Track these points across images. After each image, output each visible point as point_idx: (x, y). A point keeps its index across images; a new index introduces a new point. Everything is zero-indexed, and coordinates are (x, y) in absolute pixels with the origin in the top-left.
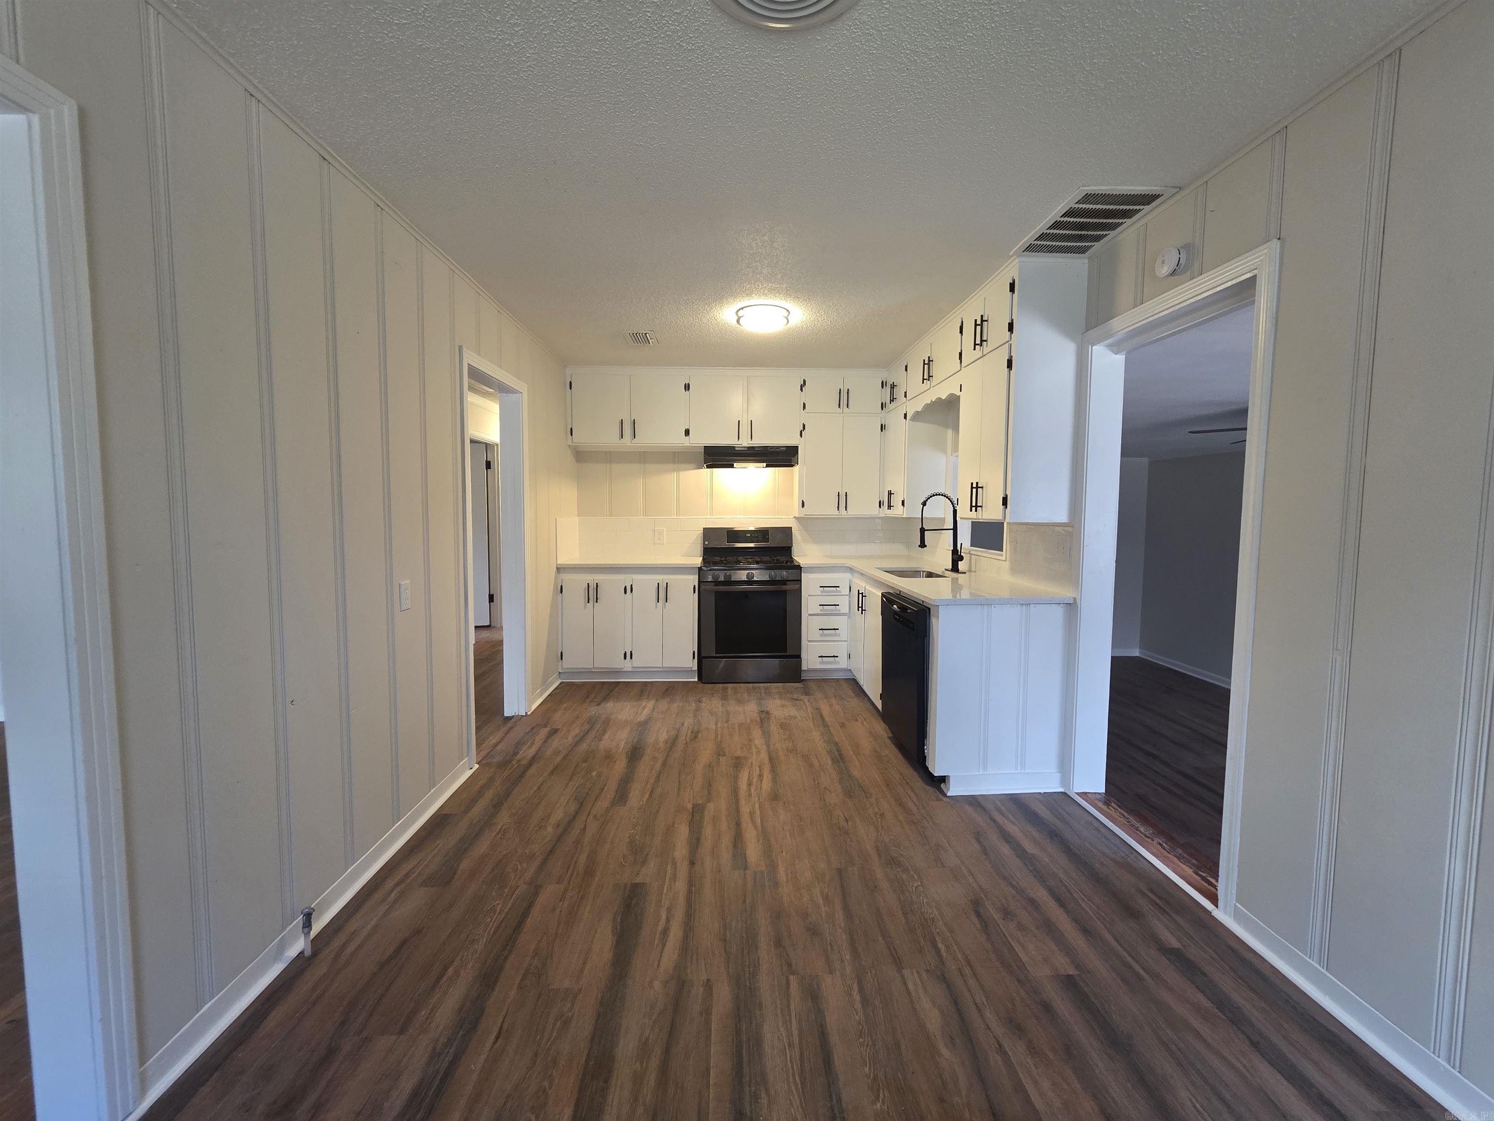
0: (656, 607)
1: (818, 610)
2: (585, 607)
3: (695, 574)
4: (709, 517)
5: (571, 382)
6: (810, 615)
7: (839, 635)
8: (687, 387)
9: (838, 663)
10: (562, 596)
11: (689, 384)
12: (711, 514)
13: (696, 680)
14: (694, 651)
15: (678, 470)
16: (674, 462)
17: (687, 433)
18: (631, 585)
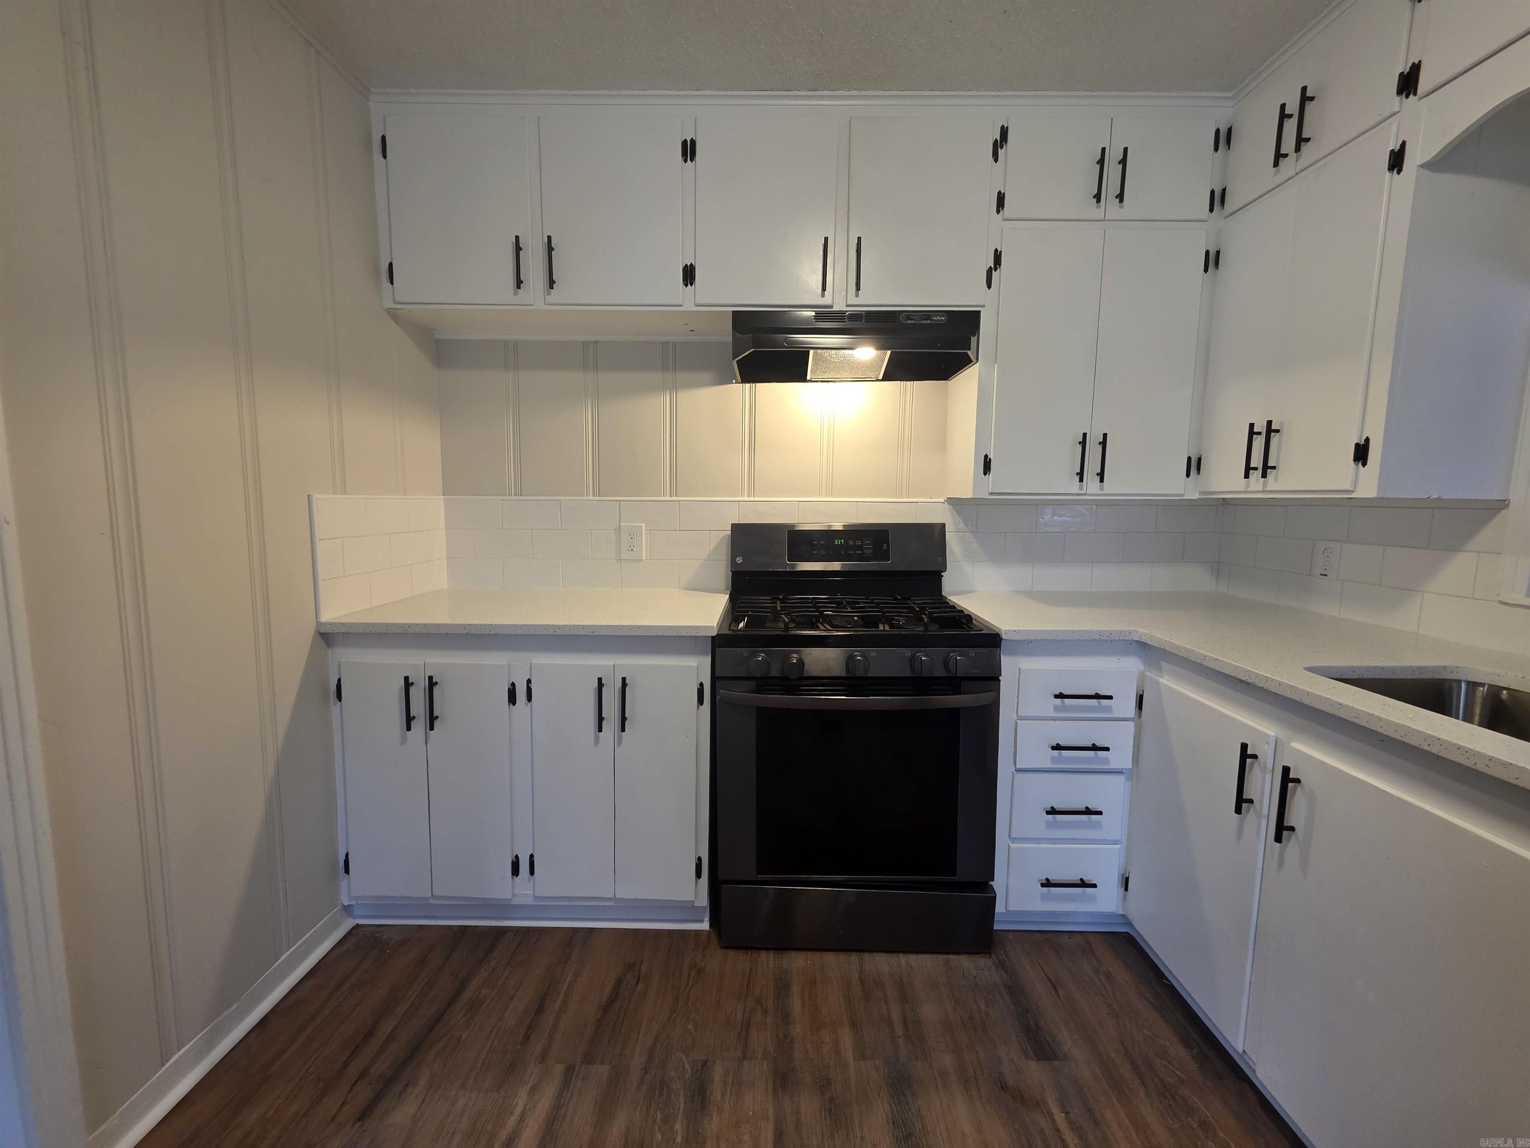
0: (597, 742)
1: (1046, 758)
2: (404, 740)
3: (704, 654)
4: (746, 499)
5: (384, 139)
6: (1019, 771)
7: (1098, 825)
8: (689, 150)
9: (1093, 899)
10: (341, 707)
11: (693, 142)
12: (752, 491)
13: (705, 926)
14: (700, 859)
15: (675, 387)
16: (665, 368)
17: (689, 274)
18: (529, 681)
